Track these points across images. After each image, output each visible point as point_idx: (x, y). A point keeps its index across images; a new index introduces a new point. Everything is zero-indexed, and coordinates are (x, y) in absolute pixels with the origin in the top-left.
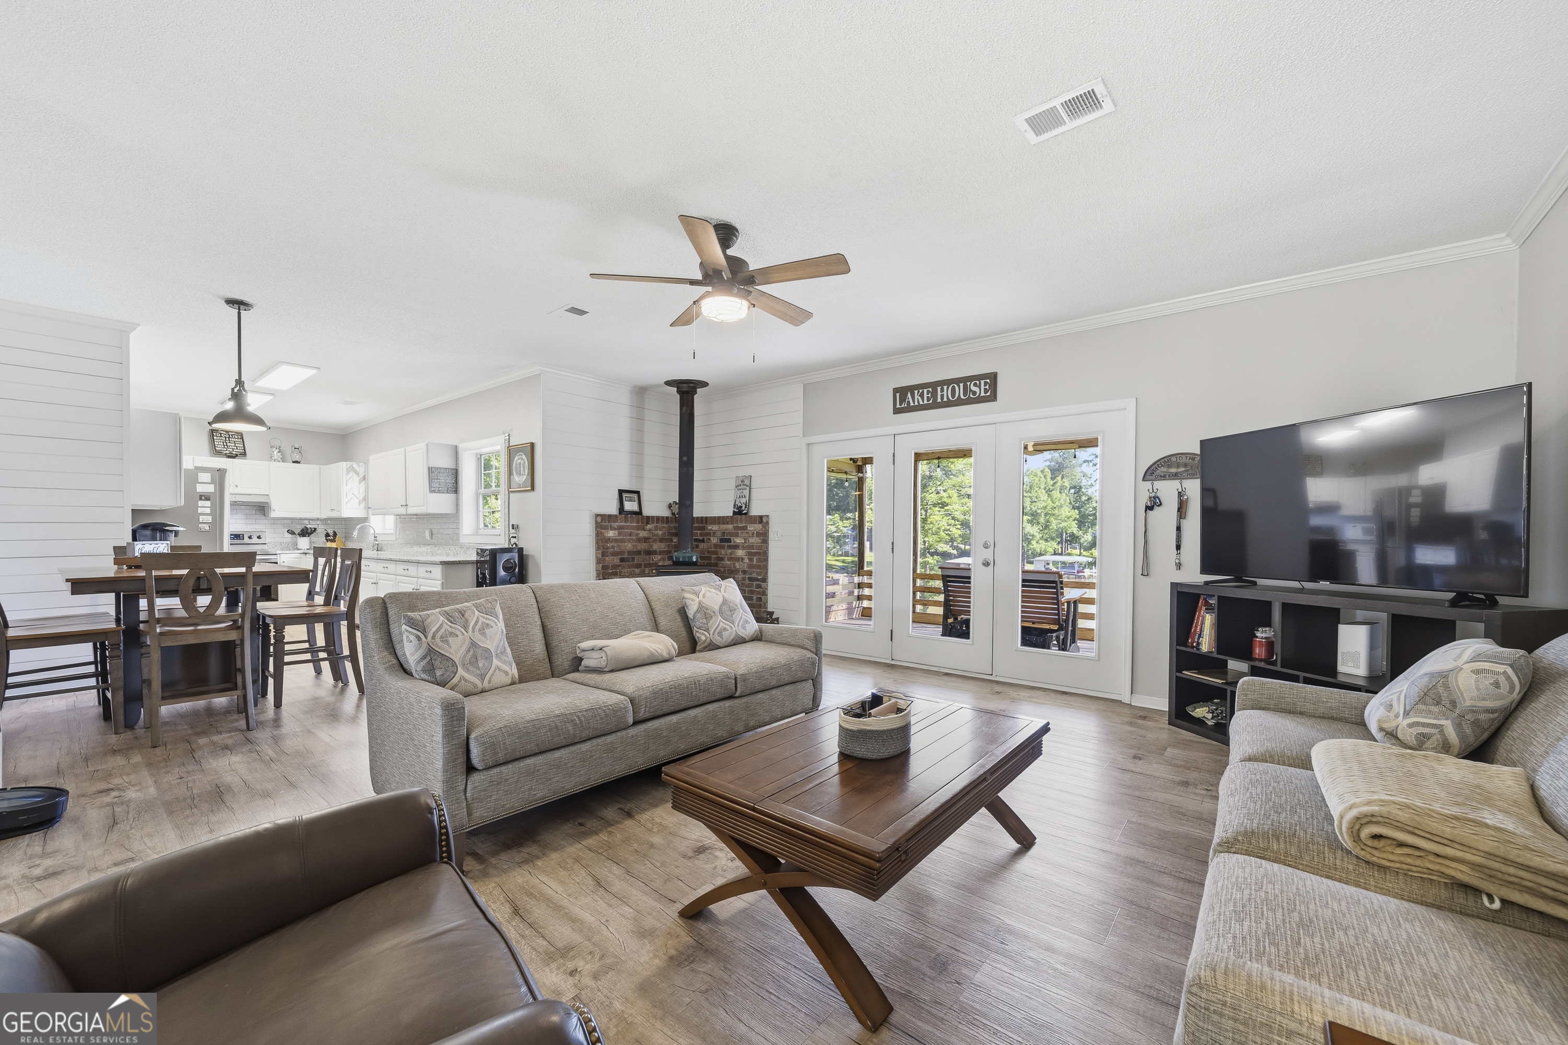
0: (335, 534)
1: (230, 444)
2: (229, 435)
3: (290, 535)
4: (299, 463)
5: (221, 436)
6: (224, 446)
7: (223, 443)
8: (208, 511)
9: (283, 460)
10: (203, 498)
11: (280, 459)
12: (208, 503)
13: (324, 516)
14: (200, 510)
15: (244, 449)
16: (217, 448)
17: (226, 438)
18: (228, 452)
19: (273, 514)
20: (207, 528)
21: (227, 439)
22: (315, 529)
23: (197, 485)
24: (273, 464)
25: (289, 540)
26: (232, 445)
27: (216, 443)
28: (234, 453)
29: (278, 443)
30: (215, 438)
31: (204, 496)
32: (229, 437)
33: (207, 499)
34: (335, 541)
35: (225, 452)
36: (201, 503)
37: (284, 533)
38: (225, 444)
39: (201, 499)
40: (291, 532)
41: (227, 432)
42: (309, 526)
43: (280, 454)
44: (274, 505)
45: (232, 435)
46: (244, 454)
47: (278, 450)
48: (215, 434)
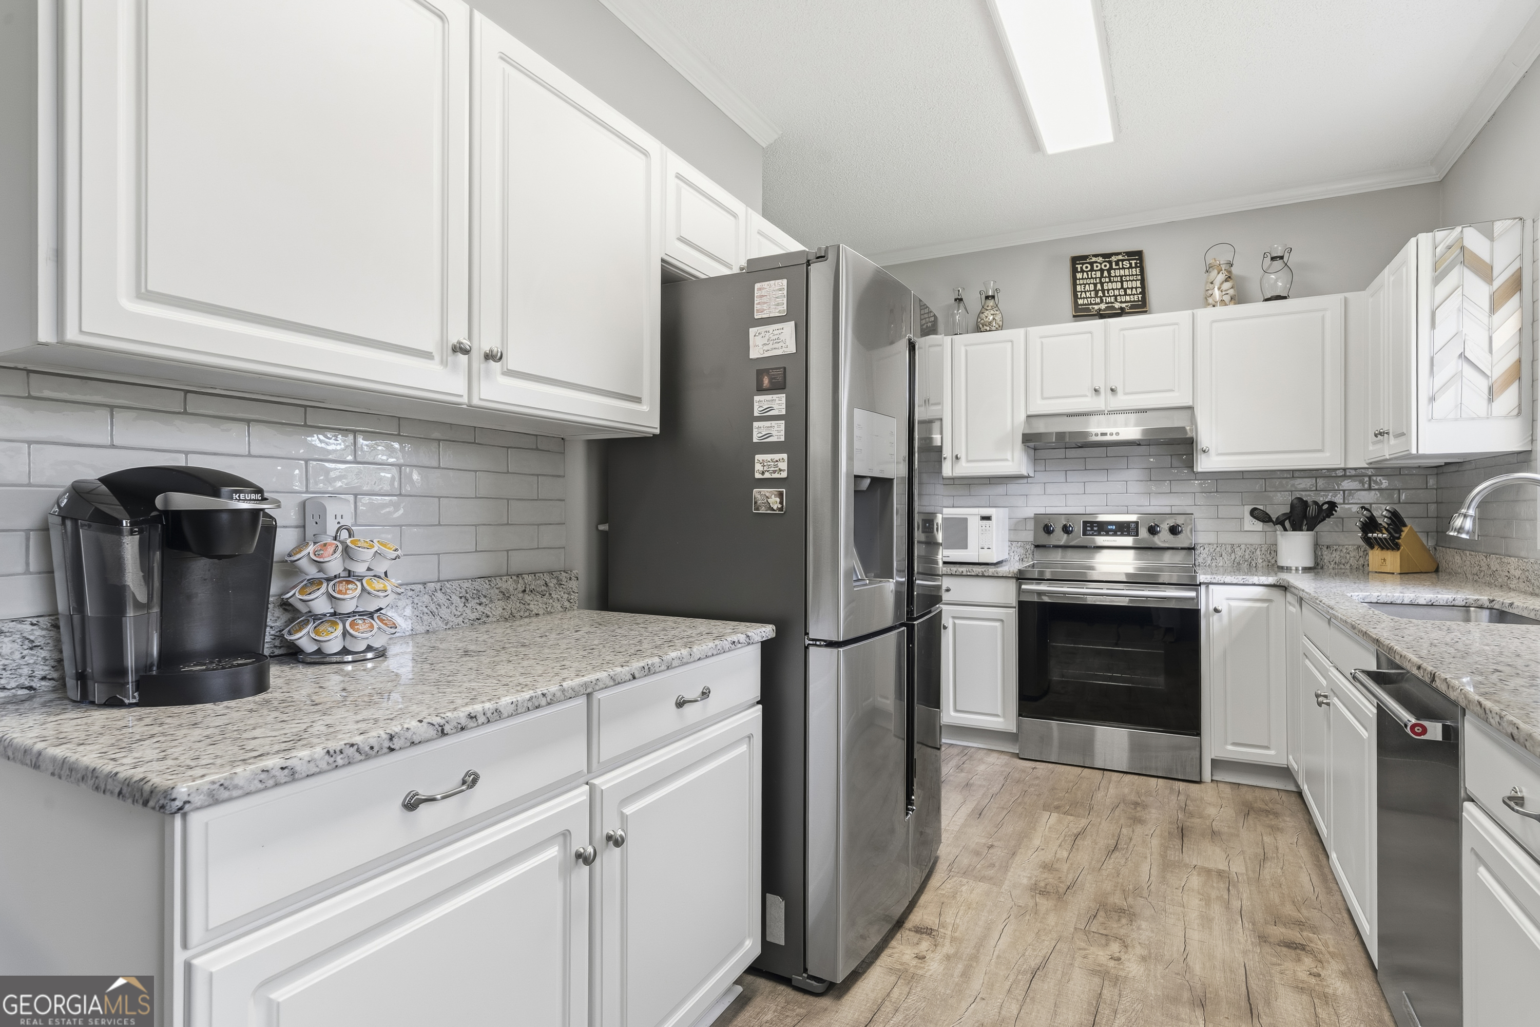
0: (1397, 521)
1: (1110, 286)
2: (1110, 263)
3: (1259, 526)
4: (1285, 298)
5: (1092, 270)
6: (1097, 292)
7: (1095, 285)
8: (777, 432)
9: (1239, 298)
10: (766, 381)
11: (1227, 298)
12: (777, 403)
13: (1357, 461)
14: (759, 430)
15: (1143, 293)
16: (1080, 302)
17: (1102, 271)
18: (1103, 306)
19: (1204, 464)
20: (775, 502)
21: (1106, 274)
22: (1332, 505)
23: (752, 331)
24: (1205, 314)
25: (1257, 539)
26: (1114, 286)
27: (1078, 288)
28: (1117, 305)
29: (1223, 260)
30: (1079, 276)
31: (767, 371)
32: (1109, 271)
33: (777, 387)
34: (1396, 547)
35: (1096, 307)
36: (761, 402)
37: (1242, 519)
38: (1099, 287)
39: (761, 390)
40: (1259, 515)
41: (1106, 256)
42: (1309, 497)
43: (1227, 285)
44: (1206, 436)
45: (1117, 264)
46: (1141, 306)
47: (1221, 277)
48: (1079, 266)
